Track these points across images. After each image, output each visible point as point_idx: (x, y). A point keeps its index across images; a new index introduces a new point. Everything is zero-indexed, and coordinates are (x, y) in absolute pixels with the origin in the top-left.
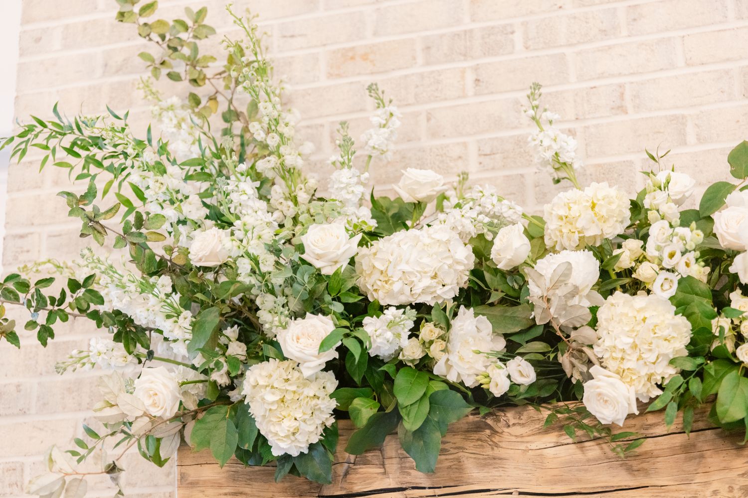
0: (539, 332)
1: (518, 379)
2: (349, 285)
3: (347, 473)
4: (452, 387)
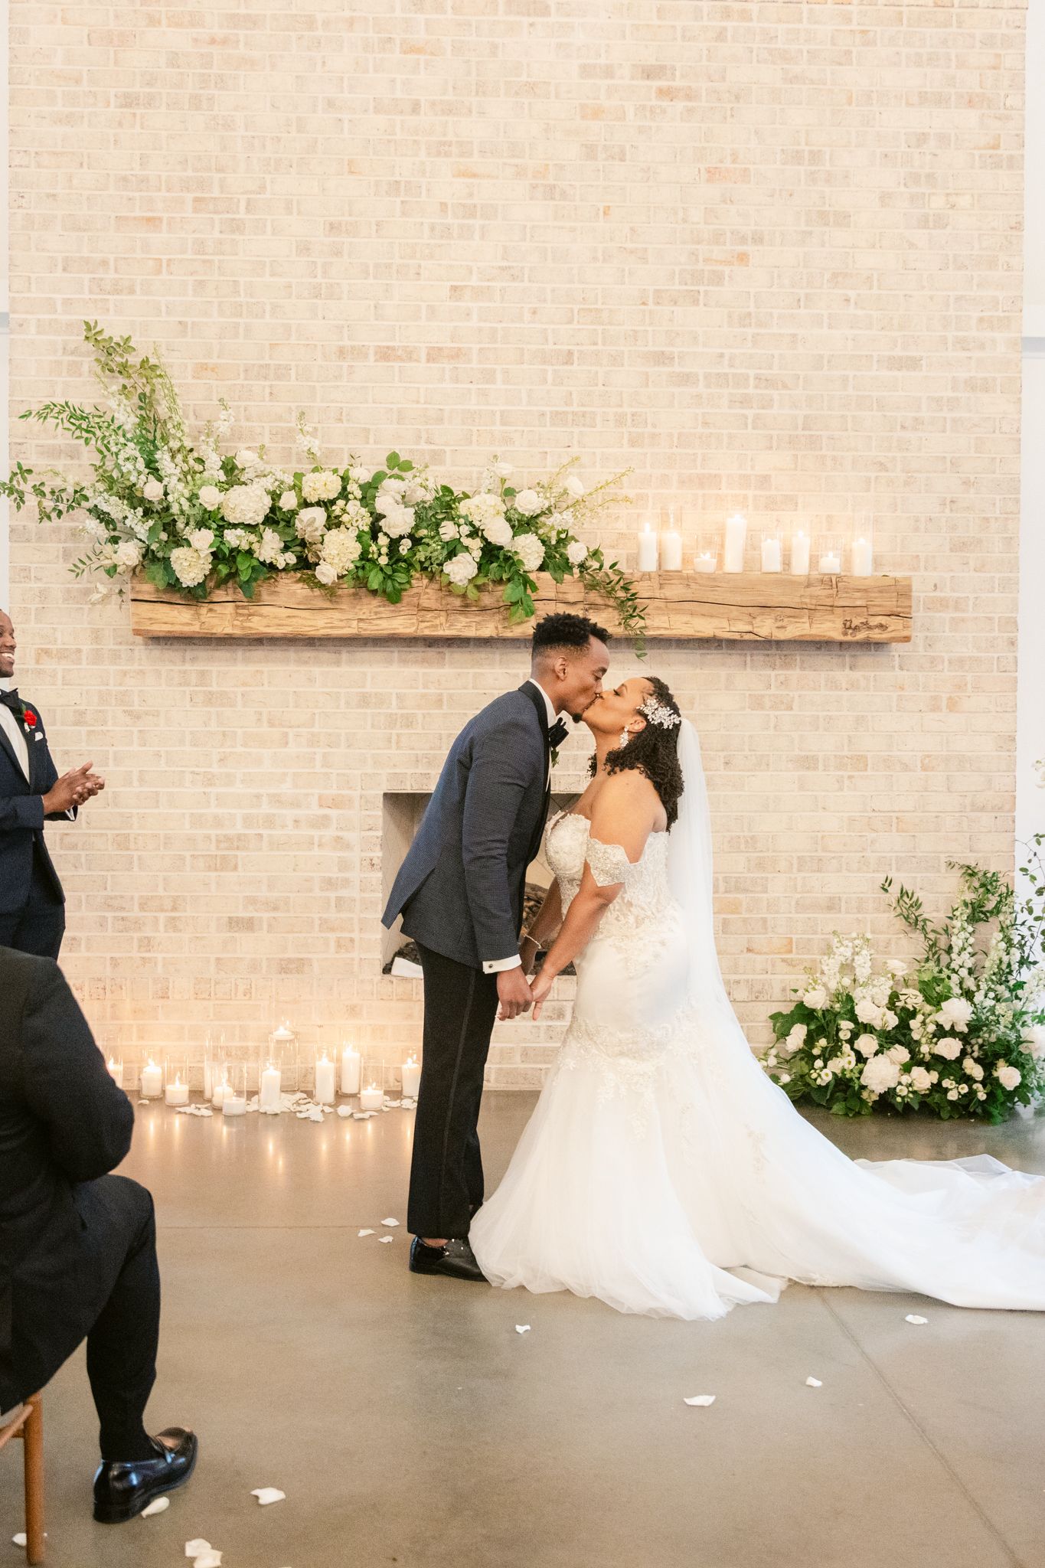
0: (298, 542)
1: (289, 562)
2: (220, 516)
3: (210, 593)
4: (261, 563)
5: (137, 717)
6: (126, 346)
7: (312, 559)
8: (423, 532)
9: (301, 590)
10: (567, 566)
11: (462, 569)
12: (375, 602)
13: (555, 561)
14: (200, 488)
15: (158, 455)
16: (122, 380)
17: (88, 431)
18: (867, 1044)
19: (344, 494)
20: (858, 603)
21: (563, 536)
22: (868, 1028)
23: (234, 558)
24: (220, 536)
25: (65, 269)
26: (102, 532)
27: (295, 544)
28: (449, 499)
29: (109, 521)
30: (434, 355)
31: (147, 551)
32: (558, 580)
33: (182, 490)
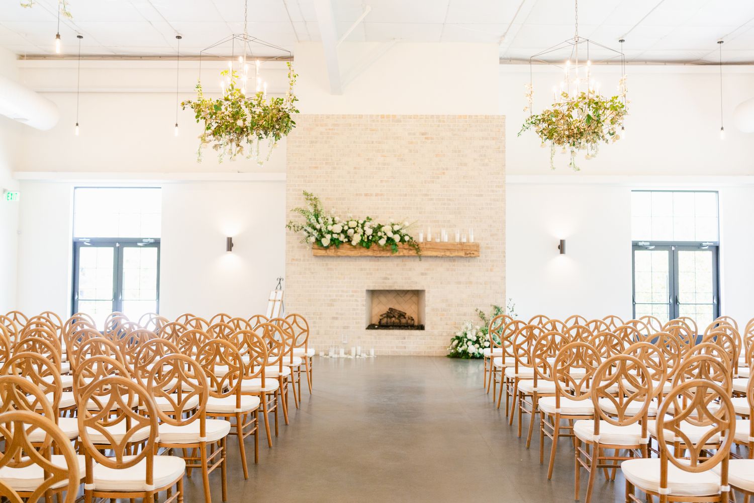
1: (346, 241)
2: (332, 232)
3: (330, 248)
4: (340, 241)
5: (312, 273)
6: (311, 195)
7: (351, 240)
8: (374, 234)
9: (348, 246)
10: (405, 241)
11: (382, 242)
12: (364, 249)
13: (402, 240)
14: (328, 226)
15: (319, 219)
16: (310, 202)
17: (304, 214)
18: (470, 343)
19: (357, 226)
20: (468, 249)
21: (404, 235)
22: (470, 340)
23: (335, 240)
24: (332, 236)
25: (298, 178)
26: (307, 235)
27: (347, 237)
28: (380, 227)
29: (308, 233)
30: (377, 195)
31: (317, 239)
32: (403, 244)
33: (324, 226)
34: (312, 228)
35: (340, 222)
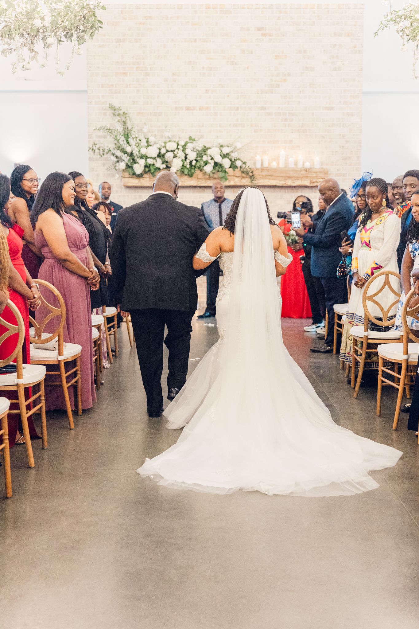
1: (163, 167)
2: (146, 156)
3: (144, 175)
4: (156, 167)
6: (119, 109)
7: (169, 166)
8: (198, 159)
10: (237, 167)
11: (209, 168)
12: (186, 177)
13: (233, 166)
14: (141, 148)
15: (129, 139)
16: (117, 118)
17: (111, 133)
19: (177, 148)
20: (314, 176)
21: (235, 159)
23: (150, 167)
24: (146, 161)
25: (102, 87)
26: (115, 160)
27: (165, 162)
28: (205, 149)
29: (117, 157)
30: (201, 109)
31: (127, 165)
32: (234, 171)
33: (136, 149)
34: (121, 151)
35: (155, 143)
